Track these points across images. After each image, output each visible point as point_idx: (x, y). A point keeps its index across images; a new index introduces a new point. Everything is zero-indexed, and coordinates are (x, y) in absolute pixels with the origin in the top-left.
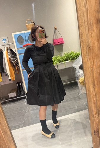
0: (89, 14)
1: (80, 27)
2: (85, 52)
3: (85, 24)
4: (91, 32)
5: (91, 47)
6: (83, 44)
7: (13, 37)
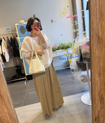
0: (102, 3)
1: (91, 16)
2: (95, 41)
3: (97, 13)
4: (102, 21)
5: (100, 37)
6: (93, 34)
7: (16, 27)
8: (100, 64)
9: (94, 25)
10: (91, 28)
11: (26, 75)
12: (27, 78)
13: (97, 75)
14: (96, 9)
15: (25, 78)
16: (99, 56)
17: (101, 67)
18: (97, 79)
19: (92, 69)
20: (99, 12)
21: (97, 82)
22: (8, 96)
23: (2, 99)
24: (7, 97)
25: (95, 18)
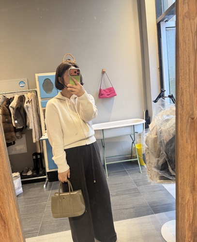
1: (180, 81)
2: (185, 126)
3: (191, 76)
5: (195, 118)
6: (183, 112)
7: (37, 80)
8: (194, 168)
9: (186, 97)
10: (179, 102)
11: (48, 170)
12: (48, 176)
13: (188, 189)
14: (189, 70)
15: (45, 177)
16: (192, 154)
17: (196, 174)
18: (188, 196)
19: (179, 178)
20: (194, 74)
21: (188, 202)
22: (16, 221)
23: (5, 227)
24: (14, 223)
25: (187, 85)
